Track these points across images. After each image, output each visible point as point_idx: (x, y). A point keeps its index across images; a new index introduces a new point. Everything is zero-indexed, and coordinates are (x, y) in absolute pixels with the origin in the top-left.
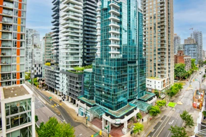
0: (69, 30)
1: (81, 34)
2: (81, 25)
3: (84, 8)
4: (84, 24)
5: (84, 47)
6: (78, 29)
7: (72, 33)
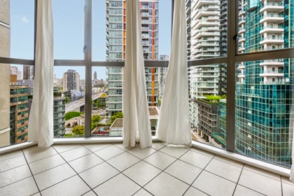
0: (201, 50)
1: (217, 52)
2: (217, 41)
3: (221, 18)
4: (221, 38)
5: (221, 69)
6: (213, 47)
7: (205, 53)
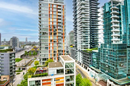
1: (89, 30)
2: (89, 25)
3: (90, 15)
4: (90, 24)
5: (90, 37)
6: (87, 27)
7: (84, 30)
